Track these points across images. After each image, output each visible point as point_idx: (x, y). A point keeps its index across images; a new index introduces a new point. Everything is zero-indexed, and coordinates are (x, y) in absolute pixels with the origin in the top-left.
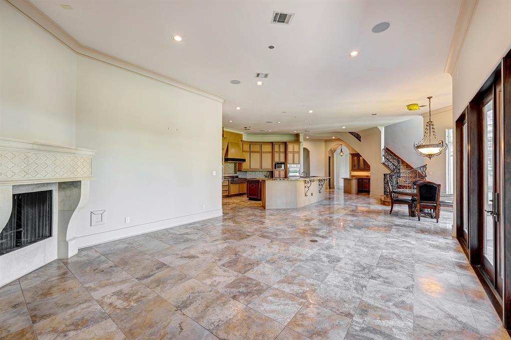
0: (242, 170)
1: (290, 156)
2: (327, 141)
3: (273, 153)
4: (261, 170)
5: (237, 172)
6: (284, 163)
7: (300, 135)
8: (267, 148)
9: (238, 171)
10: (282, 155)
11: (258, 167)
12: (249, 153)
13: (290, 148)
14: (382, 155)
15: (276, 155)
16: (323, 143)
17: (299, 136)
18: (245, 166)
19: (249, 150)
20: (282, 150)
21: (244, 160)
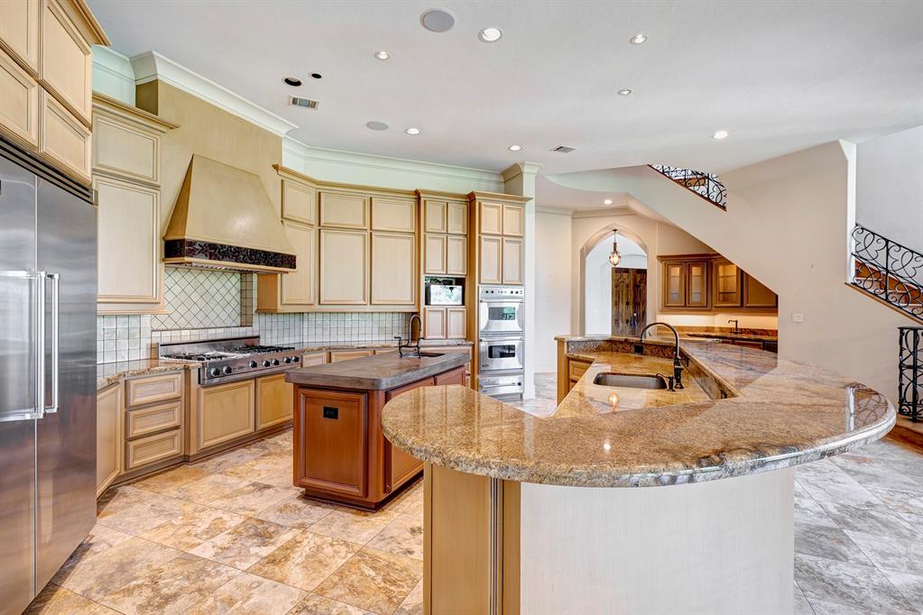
0: (280, 308)
1: (488, 252)
2: (578, 215)
3: (418, 236)
4: (369, 308)
5: (255, 318)
6: (460, 281)
7: (526, 170)
8: (396, 216)
9: (259, 312)
10: (457, 249)
11: (355, 294)
12: (313, 233)
13: (489, 218)
14: (849, 254)
15: (433, 249)
16: (567, 223)
17: (521, 174)
18: (293, 287)
19: (313, 220)
20: (457, 225)
21: (289, 261)
